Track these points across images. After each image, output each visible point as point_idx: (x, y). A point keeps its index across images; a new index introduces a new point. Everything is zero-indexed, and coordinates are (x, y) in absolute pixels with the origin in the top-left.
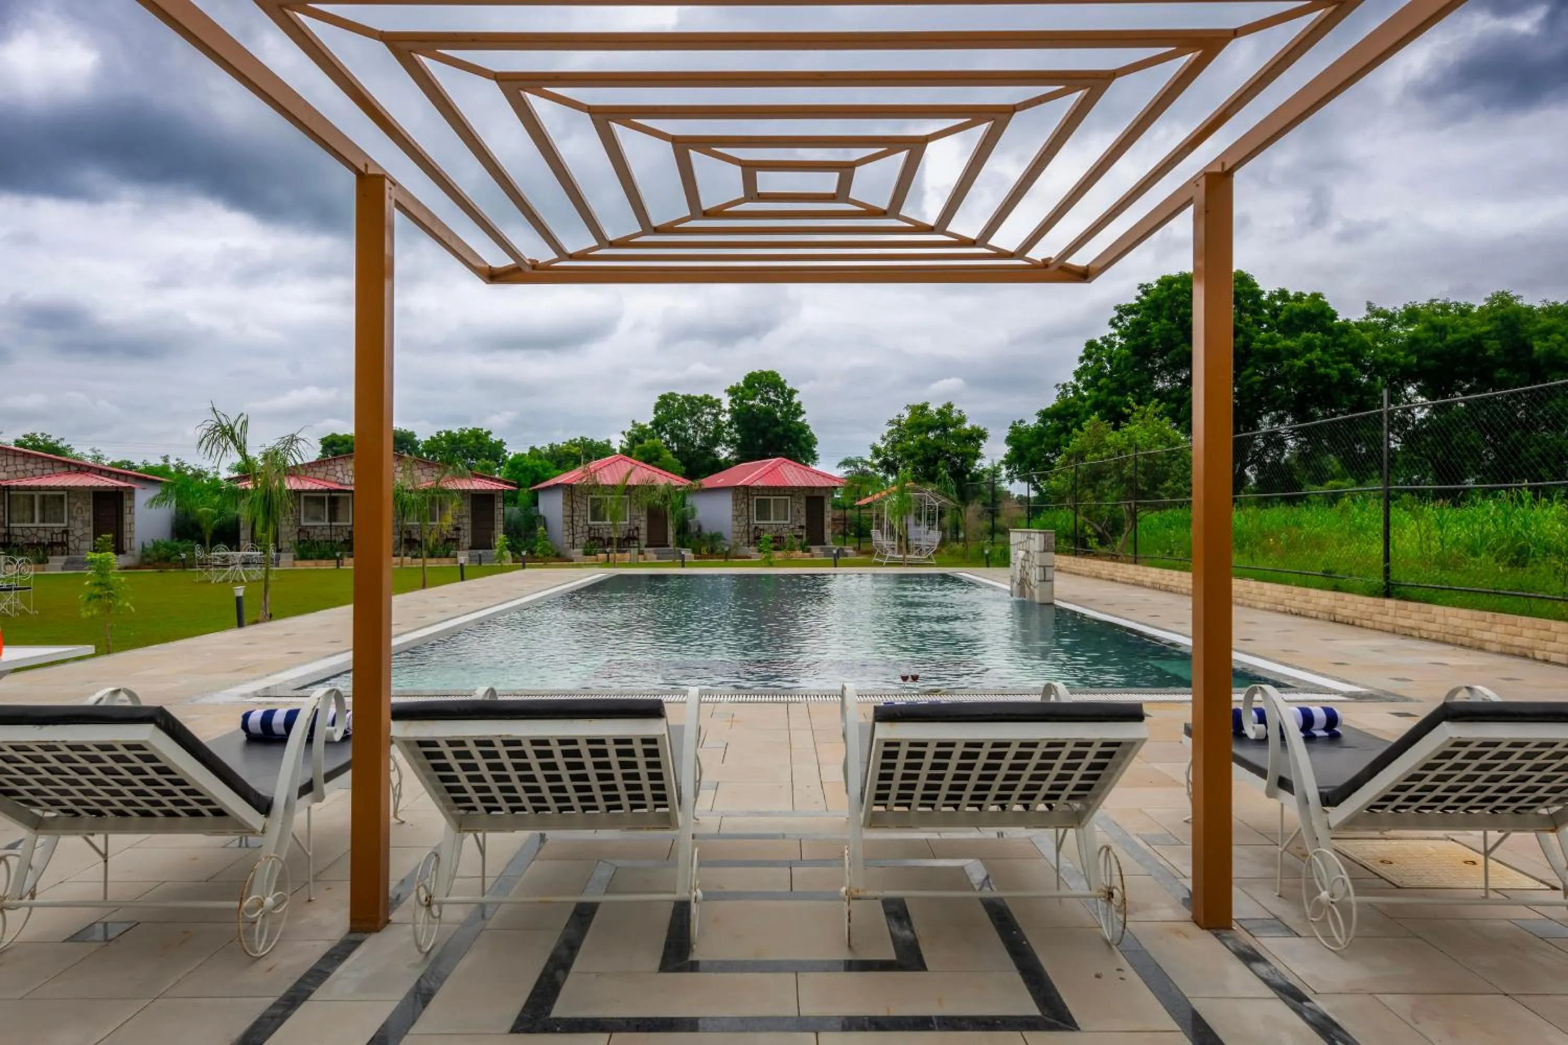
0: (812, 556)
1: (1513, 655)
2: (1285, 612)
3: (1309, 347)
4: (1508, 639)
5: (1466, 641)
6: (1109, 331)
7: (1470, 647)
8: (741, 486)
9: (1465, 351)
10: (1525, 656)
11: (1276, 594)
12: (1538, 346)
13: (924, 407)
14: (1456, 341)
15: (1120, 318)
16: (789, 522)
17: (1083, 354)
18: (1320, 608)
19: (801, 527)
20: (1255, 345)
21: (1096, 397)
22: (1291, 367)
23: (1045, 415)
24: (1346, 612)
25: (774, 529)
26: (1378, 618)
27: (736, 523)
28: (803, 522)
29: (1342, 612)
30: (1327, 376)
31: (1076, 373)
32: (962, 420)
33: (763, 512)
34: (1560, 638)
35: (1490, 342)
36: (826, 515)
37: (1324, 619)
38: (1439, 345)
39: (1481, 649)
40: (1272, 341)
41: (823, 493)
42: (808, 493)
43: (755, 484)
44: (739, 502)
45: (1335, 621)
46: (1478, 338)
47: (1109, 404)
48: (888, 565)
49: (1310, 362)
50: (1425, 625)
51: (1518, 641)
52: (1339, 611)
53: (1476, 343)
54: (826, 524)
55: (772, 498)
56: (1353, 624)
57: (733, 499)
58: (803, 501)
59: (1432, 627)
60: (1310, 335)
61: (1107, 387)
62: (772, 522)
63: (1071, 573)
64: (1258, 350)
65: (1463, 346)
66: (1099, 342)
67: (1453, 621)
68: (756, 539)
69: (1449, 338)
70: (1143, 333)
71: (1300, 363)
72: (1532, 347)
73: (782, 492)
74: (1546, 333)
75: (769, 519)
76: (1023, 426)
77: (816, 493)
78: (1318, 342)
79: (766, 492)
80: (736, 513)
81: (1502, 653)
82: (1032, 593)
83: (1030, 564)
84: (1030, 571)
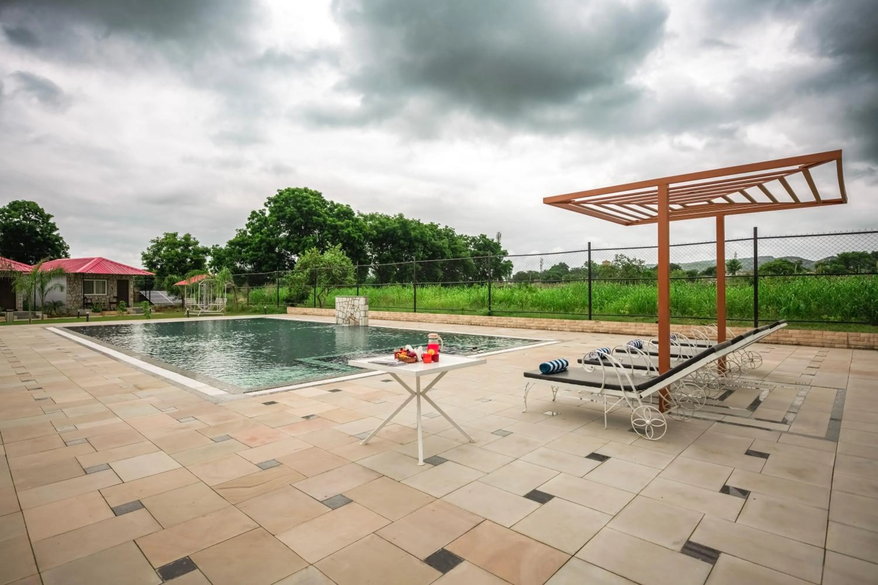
0: (129, 313)
1: (541, 329)
2: (448, 323)
3: (348, 226)
4: (539, 325)
5: (524, 327)
6: (263, 207)
7: (526, 328)
8: (80, 273)
9: (391, 232)
10: (544, 329)
11: (443, 317)
12: (413, 233)
13: (175, 235)
14: (388, 229)
15: (269, 203)
16: (106, 294)
17: (250, 217)
18: (464, 321)
19: (114, 297)
20: (328, 222)
21: (261, 237)
22: (342, 233)
23: (231, 243)
24: (476, 321)
25: (96, 299)
26: (490, 322)
27: (69, 295)
28: (115, 294)
29: (473, 322)
30: (354, 237)
31: (246, 225)
32: (197, 243)
33: (88, 287)
34: (556, 323)
35: (399, 231)
36: (130, 290)
37: (466, 324)
38: (383, 229)
39: (530, 328)
40: (334, 221)
41: (128, 278)
42: (119, 278)
43: (89, 272)
44: (71, 282)
45: (471, 325)
46: (395, 228)
47: (267, 241)
48: (200, 316)
49: (349, 231)
50: (509, 323)
51: (542, 325)
52: (473, 321)
53: (394, 230)
54: (130, 295)
55: (95, 281)
56: (479, 325)
57: (67, 281)
58: (115, 282)
59: (511, 323)
60: (348, 221)
61: (266, 233)
62: (95, 294)
63: (313, 315)
64: (329, 224)
65: (391, 230)
66: (258, 212)
67: (519, 321)
68: (86, 305)
69: (386, 227)
70: (282, 211)
71: (346, 231)
72: (411, 234)
73: (102, 277)
74: (414, 229)
75: (93, 293)
76: (218, 248)
77: (124, 278)
78: (351, 224)
79: (90, 277)
80: (70, 289)
81: (537, 329)
82: (357, 322)
83: (355, 310)
84: (355, 313)
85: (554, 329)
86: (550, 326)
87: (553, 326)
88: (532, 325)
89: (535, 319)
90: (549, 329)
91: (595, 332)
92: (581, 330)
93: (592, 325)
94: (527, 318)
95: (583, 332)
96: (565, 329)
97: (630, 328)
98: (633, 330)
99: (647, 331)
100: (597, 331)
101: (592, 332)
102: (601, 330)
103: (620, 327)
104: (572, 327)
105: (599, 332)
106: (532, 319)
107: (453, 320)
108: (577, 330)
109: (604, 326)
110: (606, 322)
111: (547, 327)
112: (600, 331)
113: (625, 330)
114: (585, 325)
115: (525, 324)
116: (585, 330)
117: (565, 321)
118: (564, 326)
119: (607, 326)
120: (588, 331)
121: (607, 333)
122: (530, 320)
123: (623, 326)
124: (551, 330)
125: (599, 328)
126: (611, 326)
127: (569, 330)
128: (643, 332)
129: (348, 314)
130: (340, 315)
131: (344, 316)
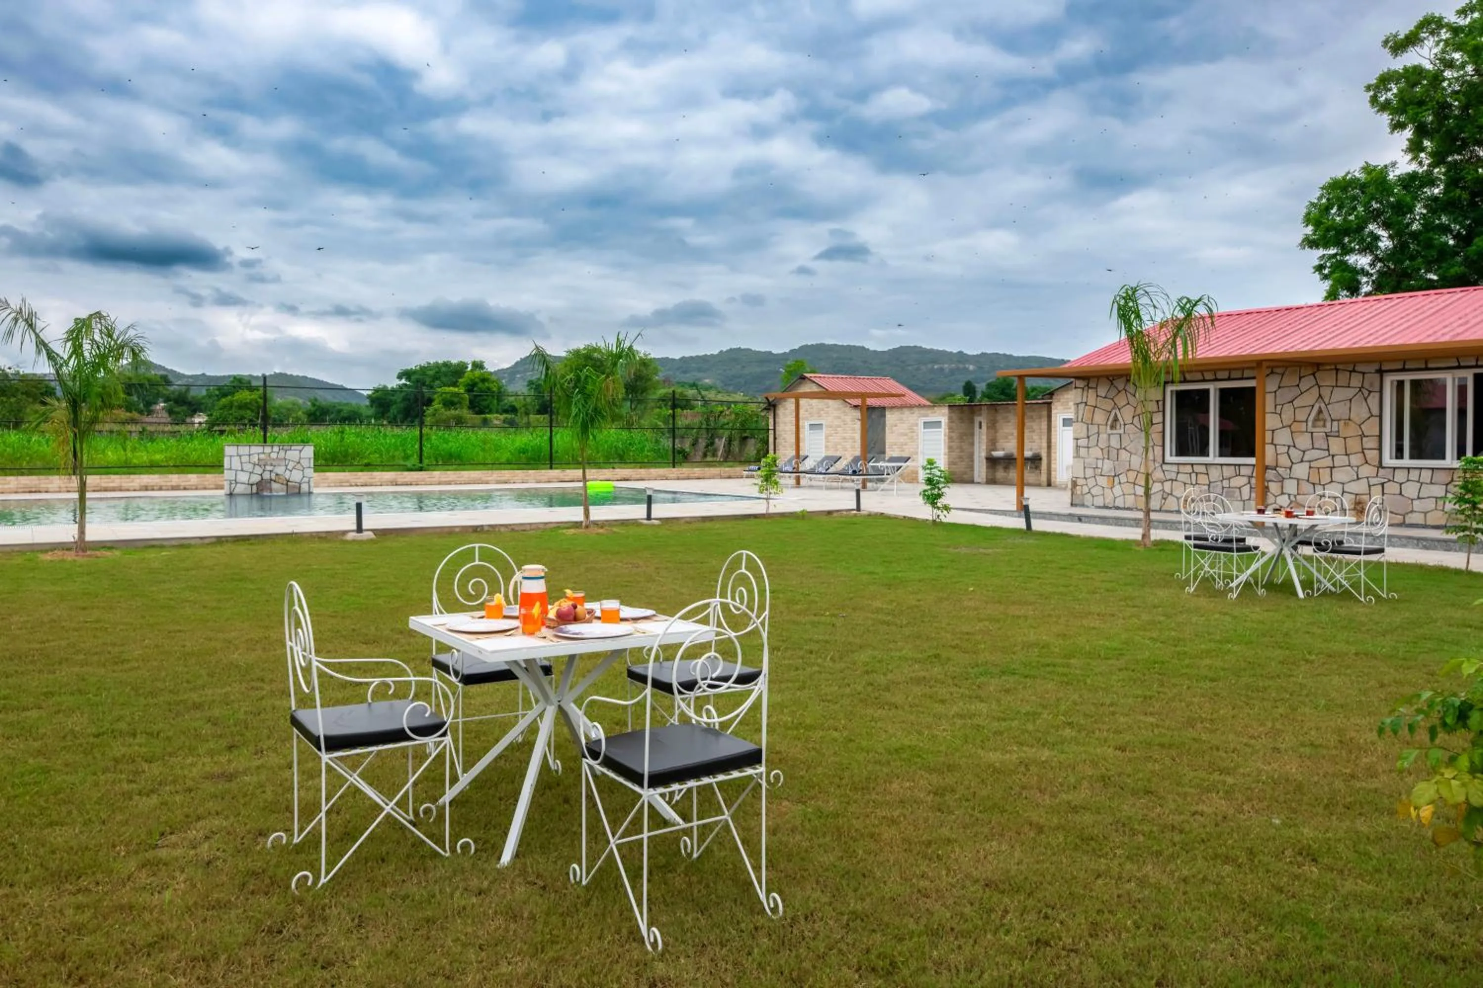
82: (294, 487)
83: (290, 467)
84: (288, 472)
85: (517, 481)
86: (513, 478)
87: (517, 478)
89: (494, 471)
91: (561, 482)
92: (547, 480)
93: (558, 475)
94: (484, 472)
95: (549, 482)
98: (595, 477)
99: (606, 477)
100: (563, 480)
101: (558, 482)
102: (567, 478)
104: (537, 478)
106: (490, 471)
108: (543, 481)
109: (570, 474)
110: (572, 471)
112: (566, 480)
114: (551, 475)
116: (551, 480)
117: (530, 472)
118: (529, 478)
120: (555, 480)
121: (573, 481)
122: (488, 473)
124: (514, 483)
126: (576, 474)
127: (534, 481)
128: (602, 477)
129: (266, 476)
130: (243, 477)
131: (256, 479)
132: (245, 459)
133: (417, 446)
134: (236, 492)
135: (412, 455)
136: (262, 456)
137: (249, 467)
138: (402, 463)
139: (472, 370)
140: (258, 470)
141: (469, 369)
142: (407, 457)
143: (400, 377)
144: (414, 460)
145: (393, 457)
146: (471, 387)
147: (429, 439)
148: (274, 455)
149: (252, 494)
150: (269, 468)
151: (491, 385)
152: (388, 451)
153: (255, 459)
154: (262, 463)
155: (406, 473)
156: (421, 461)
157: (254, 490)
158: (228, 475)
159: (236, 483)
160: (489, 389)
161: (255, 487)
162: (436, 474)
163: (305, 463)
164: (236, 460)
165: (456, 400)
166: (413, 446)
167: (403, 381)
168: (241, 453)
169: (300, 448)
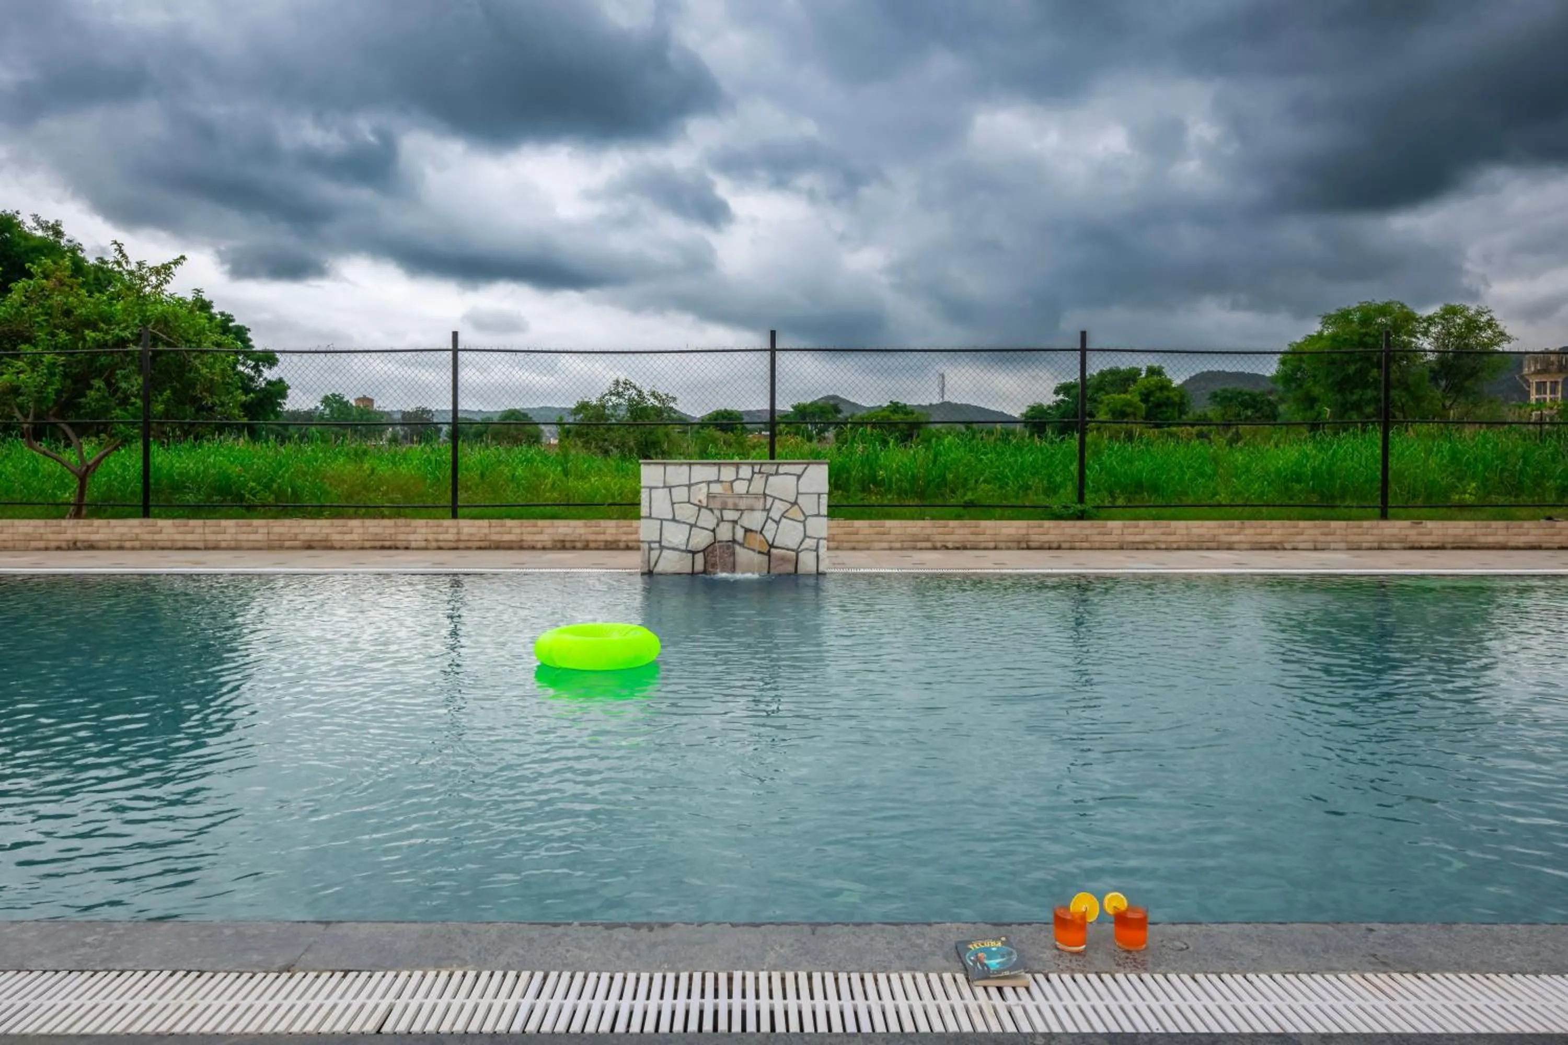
4: (1259, 538)
10: (1275, 548)
56: (1059, 548)
82: (783, 559)
83: (776, 515)
84: (771, 525)
85: (1301, 546)
86: (1291, 538)
87: (1300, 538)
88: (1235, 538)
89: (1247, 523)
90: (1287, 546)
91: (1412, 548)
92: (1376, 545)
93: (1404, 532)
94: (1222, 523)
95: (1380, 548)
96: (1332, 546)
97: (1495, 534)
98: (1500, 539)
99: (1531, 539)
100: (1417, 545)
101: (1405, 549)
102: (1427, 541)
103: (1472, 532)
104: (1350, 538)
105: (1422, 548)
106: (1236, 522)
107: (955, 537)
108: (1364, 545)
109: (1435, 532)
110: (1439, 524)
111: (1281, 543)
112: (1425, 545)
113: (1482, 539)
114: (1387, 531)
115: (1214, 539)
116: (1386, 545)
117: (1334, 524)
118: (1330, 538)
119: (1440, 532)
120: (1395, 545)
121: (1442, 548)
122: (1232, 527)
123: (1478, 531)
124: (1295, 549)
125: (1420, 538)
126: (1450, 531)
127: (1343, 545)
128: (1521, 540)
129: (725, 533)
130: (676, 535)
131: (701, 539)
132: (680, 494)
133: (1074, 467)
134: (659, 568)
135: (1062, 485)
136: (716, 489)
137: (687, 512)
138: (1043, 500)
139: (1147, 377)
140: (707, 519)
141: (1144, 375)
142: (1052, 490)
143: (1057, 392)
144: (1068, 493)
145: (1027, 488)
146: (1146, 397)
147: (1097, 453)
148: (740, 487)
149: (693, 573)
150: (730, 515)
151: (1172, 394)
152: (1017, 476)
153: (700, 494)
154: (715, 504)
155: (1047, 524)
156: (1081, 499)
157: (699, 567)
158: (646, 530)
159: (662, 548)
160: (1168, 398)
161: (700, 558)
162: (1115, 525)
163: (809, 505)
164: (660, 496)
165: (1129, 410)
166: (1066, 467)
167: (1061, 397)
168: (671, 481)
169: (798, 469)
